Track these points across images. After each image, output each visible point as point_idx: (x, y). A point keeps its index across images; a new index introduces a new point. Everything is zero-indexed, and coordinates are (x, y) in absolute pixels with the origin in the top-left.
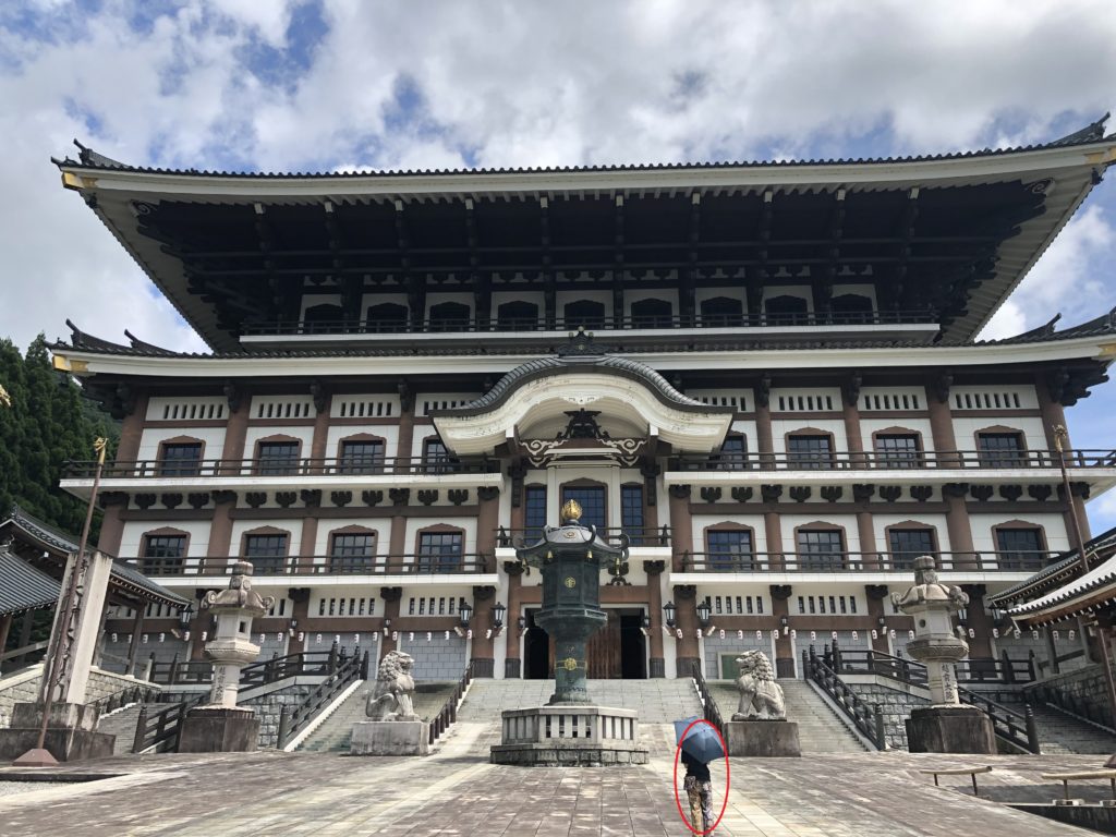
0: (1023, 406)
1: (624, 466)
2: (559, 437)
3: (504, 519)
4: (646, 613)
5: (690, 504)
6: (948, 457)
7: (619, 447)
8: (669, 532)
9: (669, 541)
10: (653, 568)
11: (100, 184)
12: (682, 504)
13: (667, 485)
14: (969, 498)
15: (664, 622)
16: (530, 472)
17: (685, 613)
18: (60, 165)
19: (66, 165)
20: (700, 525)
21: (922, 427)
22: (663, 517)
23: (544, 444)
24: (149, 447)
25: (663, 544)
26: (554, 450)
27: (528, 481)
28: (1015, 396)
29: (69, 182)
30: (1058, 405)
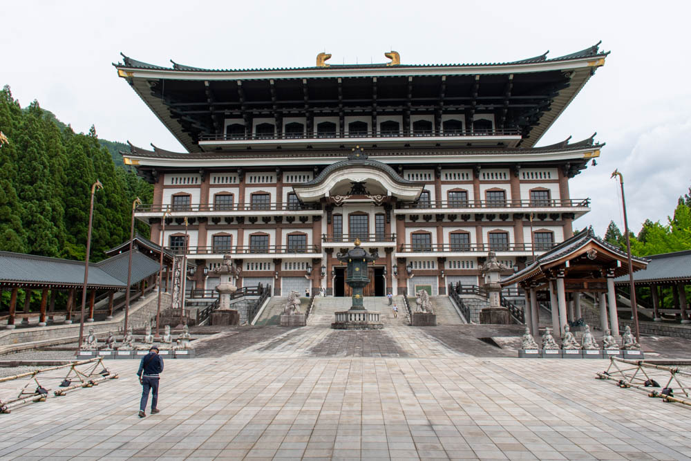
0: (552, 178)
1: (376, 205)
2: (348, 194)
3: (324, 230)
4: (385, 269)
5: (405, 223)
6: (516, 202)
7: (374, 199)
8: (395, 236)
9: (395, 240)
10: (389, 250)
11: (135, 75)
12: (401, 223)
13: (395, 215)
14: (524, 219)
15: (393, 272)
16: (335, 208)
17: (401, 269)
18: (116, 66)
19: (119, 66)
20: (409, 231)
21: (507, 188)
22: (393, 230)
23: (341, 197)
24: (167, 197)
25: (393, 241)
26: (346, 199)
27: (334, 213)
28: (549, 173)
29: (121, 75)
30: (566, 178)
